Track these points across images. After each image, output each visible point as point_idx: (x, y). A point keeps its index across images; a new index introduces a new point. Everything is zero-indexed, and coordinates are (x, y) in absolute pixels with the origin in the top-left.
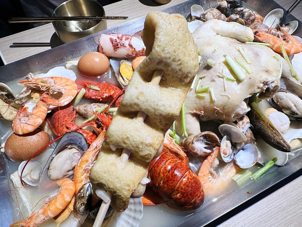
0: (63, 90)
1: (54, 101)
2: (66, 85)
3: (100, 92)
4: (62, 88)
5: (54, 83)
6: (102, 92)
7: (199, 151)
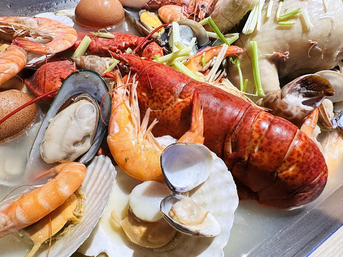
0: (54, 34)
1: (38, 45)
2: (58, 27)
3: (115, 40)
4: (51, 31)
5: (38, 24)
6: (119, 40)
7: (295, 108)
